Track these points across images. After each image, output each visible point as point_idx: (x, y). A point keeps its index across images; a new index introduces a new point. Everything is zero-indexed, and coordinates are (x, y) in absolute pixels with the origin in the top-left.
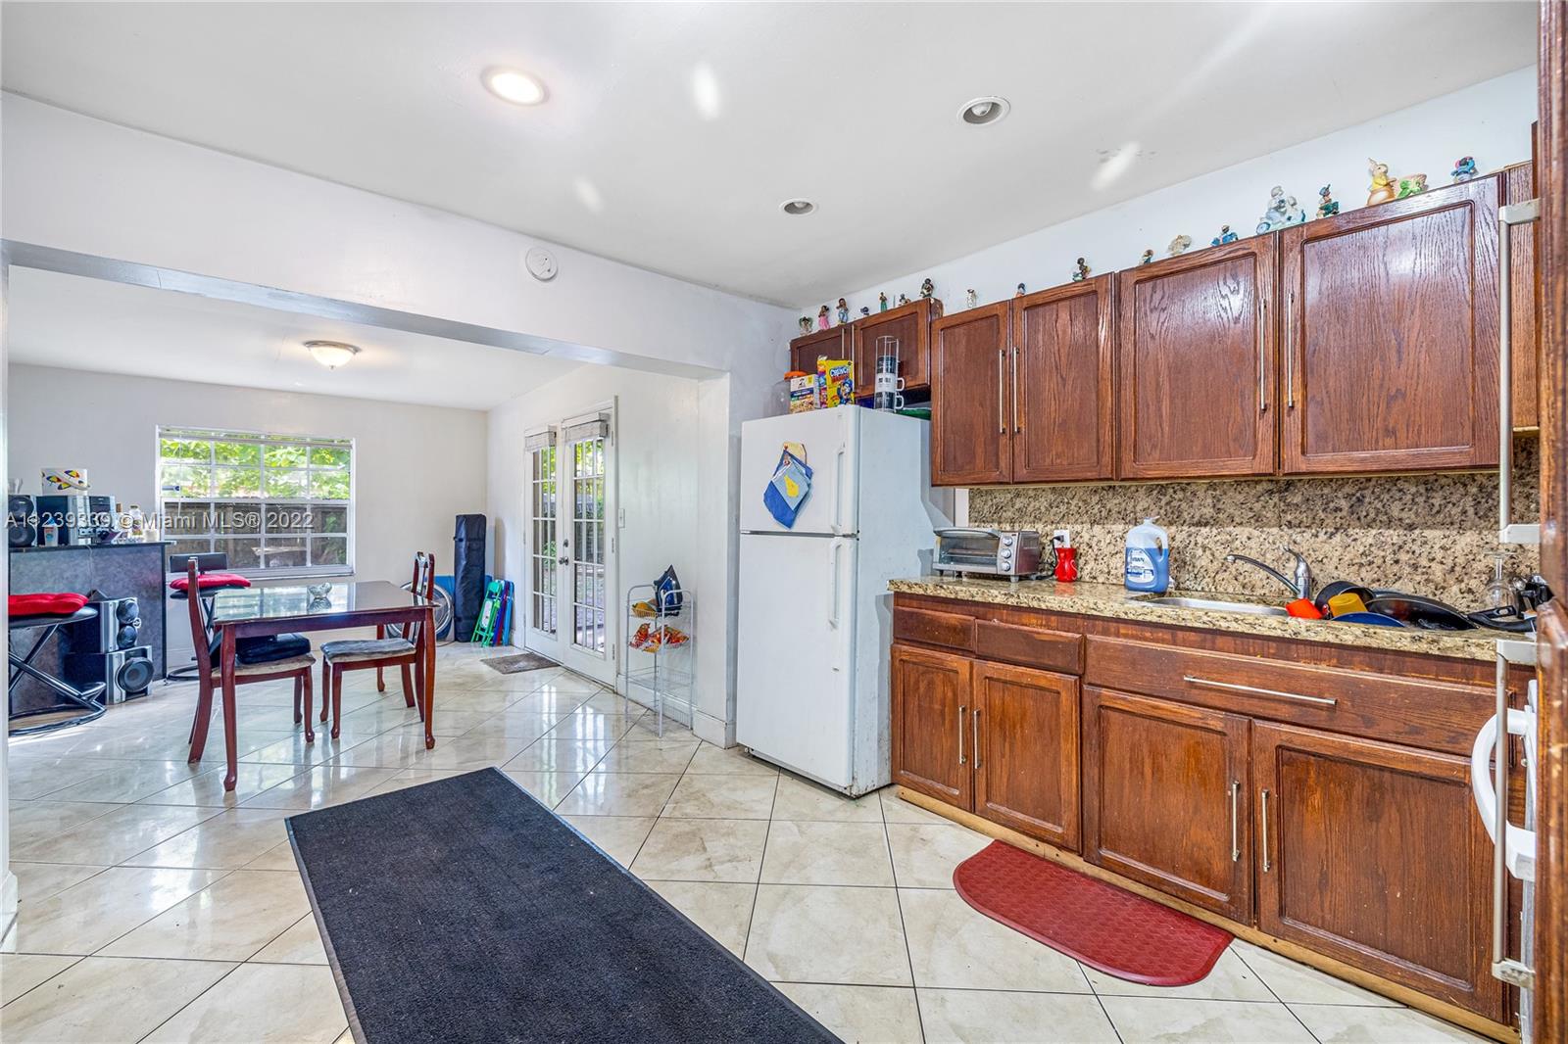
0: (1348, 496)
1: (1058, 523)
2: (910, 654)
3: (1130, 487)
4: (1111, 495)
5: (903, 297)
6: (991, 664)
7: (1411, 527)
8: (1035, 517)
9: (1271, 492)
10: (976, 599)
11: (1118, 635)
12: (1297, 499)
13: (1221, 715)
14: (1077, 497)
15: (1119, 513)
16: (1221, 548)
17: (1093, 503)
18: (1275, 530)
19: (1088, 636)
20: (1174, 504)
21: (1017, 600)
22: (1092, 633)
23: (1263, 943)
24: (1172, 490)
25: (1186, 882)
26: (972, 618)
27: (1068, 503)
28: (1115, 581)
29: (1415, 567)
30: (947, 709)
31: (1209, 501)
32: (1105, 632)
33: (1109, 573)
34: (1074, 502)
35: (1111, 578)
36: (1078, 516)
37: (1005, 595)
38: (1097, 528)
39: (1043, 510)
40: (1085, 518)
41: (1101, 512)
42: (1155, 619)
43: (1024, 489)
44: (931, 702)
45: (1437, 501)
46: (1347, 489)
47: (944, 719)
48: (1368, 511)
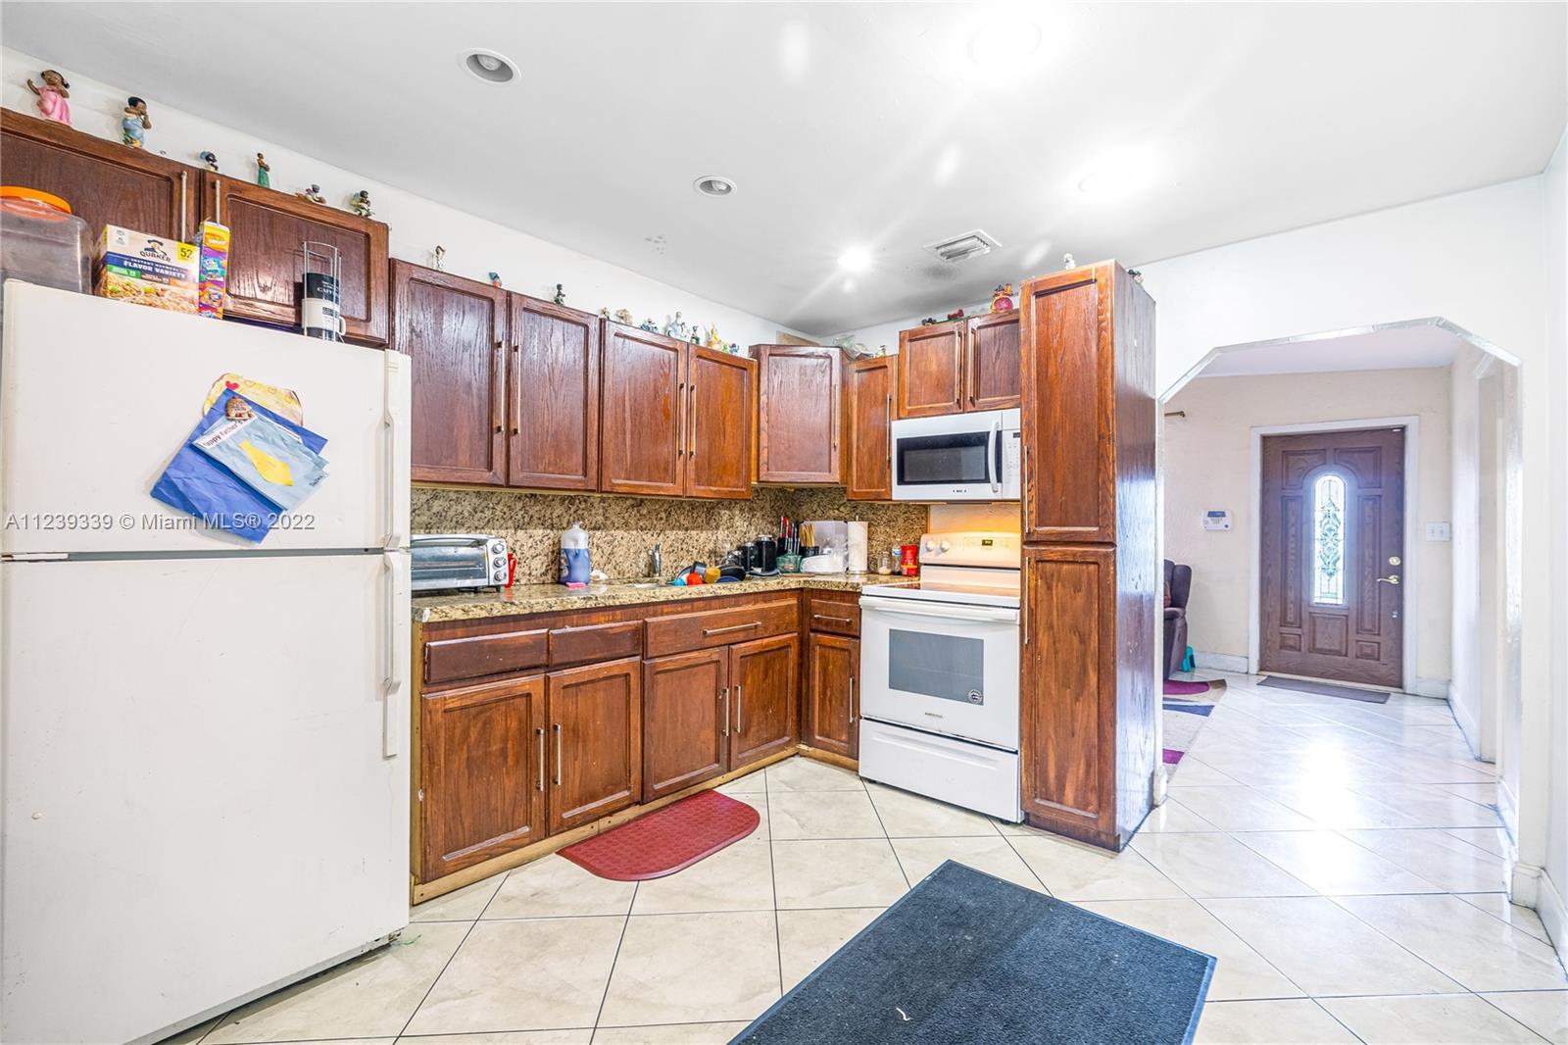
0: (666, 511)
1: (483, 528)
2: (461, 697)
3: (548, 496)
4: (533, 501)
5: (315, 190)
7: (687, 530)
8: (457, 522)
9: (633, 506)
12: (644, 511)
13: (717, 650)
14: (502, 503)
15: (539, 519)
16: (607, 546)
17: (518, 508)
18: (635, 532)
19: (646, 620)
20: (580, 512)
21: (595, 602)
22: (649, 616)
24: (578, 501)
26: (545, 631)
27: (493, 508)
28: (535, 582)
29: (688, 551)
31: (601, 510)
34: (499, 508)
36: (502, 522)
37: (584, 599)
38: (520, 533)
39: (466, 514)
40: (510, 523)
41: (524, 518)
43: (443, 491)
44: (488, 743)
46: (665, 507)
48: (672, 520)
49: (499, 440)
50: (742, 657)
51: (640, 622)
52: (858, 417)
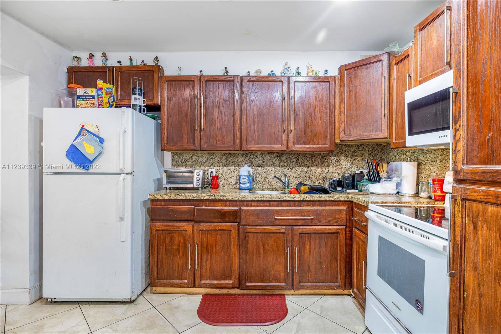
0: (295, 158)
1: (211, 166)
2: (161, 227)
3: (236, 153)
4: (230, 156)
5: (143, 61)
6: (202, 224)
7: (308, 167)
8: (201, 164)
9: (277, 156)
10: (196, 198)
11: (251, 206)
12: (284, 159)
13: (284, 227)
14: (218, 156)
15: (233, 162)
16: (264, 174)
17: (224, 158)
18: (278, 168)
19: (242, 208)
20: (251, 159)
21: (214, 197)
22: (243, 206)
23: (292, 294)
24: (249, 155)
25: (273, 284)
26: (193, 207)
27: (214, 159)
28: (231, 187)
29: (309, 177)
30: (180, 248)
31: (261, 159)
32: (247, 206)
33: (229, 184)
34: (216, 159)
35: (230, 186)
36: (218, 164)
37: (209, 195)
38: (225, 168)
39: (204, 161)
40: (221, 164)
41: (226, 162)
42: (264, 199)
43: (196, 153)
44: (172, 245)
45: (314, 160)
46: (295, 156)
47: (179, 252)
48: (300, 162)
49: (197, 133)
50: (300, 233)
51: (238, 208)
52: (397, 94)
